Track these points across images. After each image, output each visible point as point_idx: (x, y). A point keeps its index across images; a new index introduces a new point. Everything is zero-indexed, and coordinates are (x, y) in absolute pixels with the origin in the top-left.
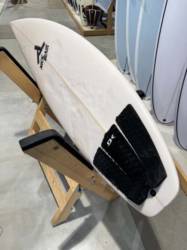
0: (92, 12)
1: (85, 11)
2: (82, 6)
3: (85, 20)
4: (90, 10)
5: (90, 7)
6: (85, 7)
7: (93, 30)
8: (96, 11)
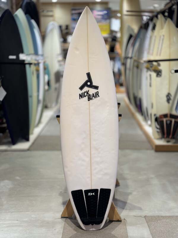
0: (168, 122)
1: (159, 120)
2: (155, 115)
3: (158, 132)
4: (165, 120)
5: (165, 116)
6: (158, 115)
7: (170, 144)
8: (173, 120)
